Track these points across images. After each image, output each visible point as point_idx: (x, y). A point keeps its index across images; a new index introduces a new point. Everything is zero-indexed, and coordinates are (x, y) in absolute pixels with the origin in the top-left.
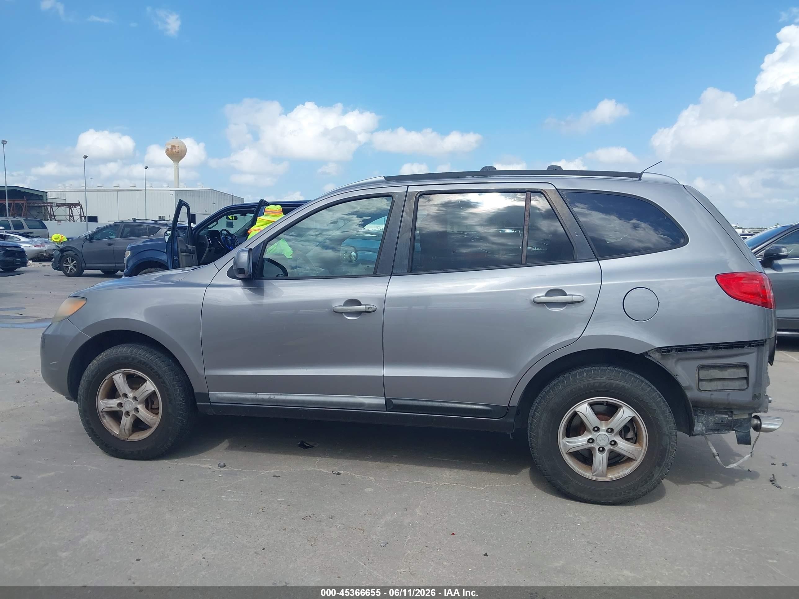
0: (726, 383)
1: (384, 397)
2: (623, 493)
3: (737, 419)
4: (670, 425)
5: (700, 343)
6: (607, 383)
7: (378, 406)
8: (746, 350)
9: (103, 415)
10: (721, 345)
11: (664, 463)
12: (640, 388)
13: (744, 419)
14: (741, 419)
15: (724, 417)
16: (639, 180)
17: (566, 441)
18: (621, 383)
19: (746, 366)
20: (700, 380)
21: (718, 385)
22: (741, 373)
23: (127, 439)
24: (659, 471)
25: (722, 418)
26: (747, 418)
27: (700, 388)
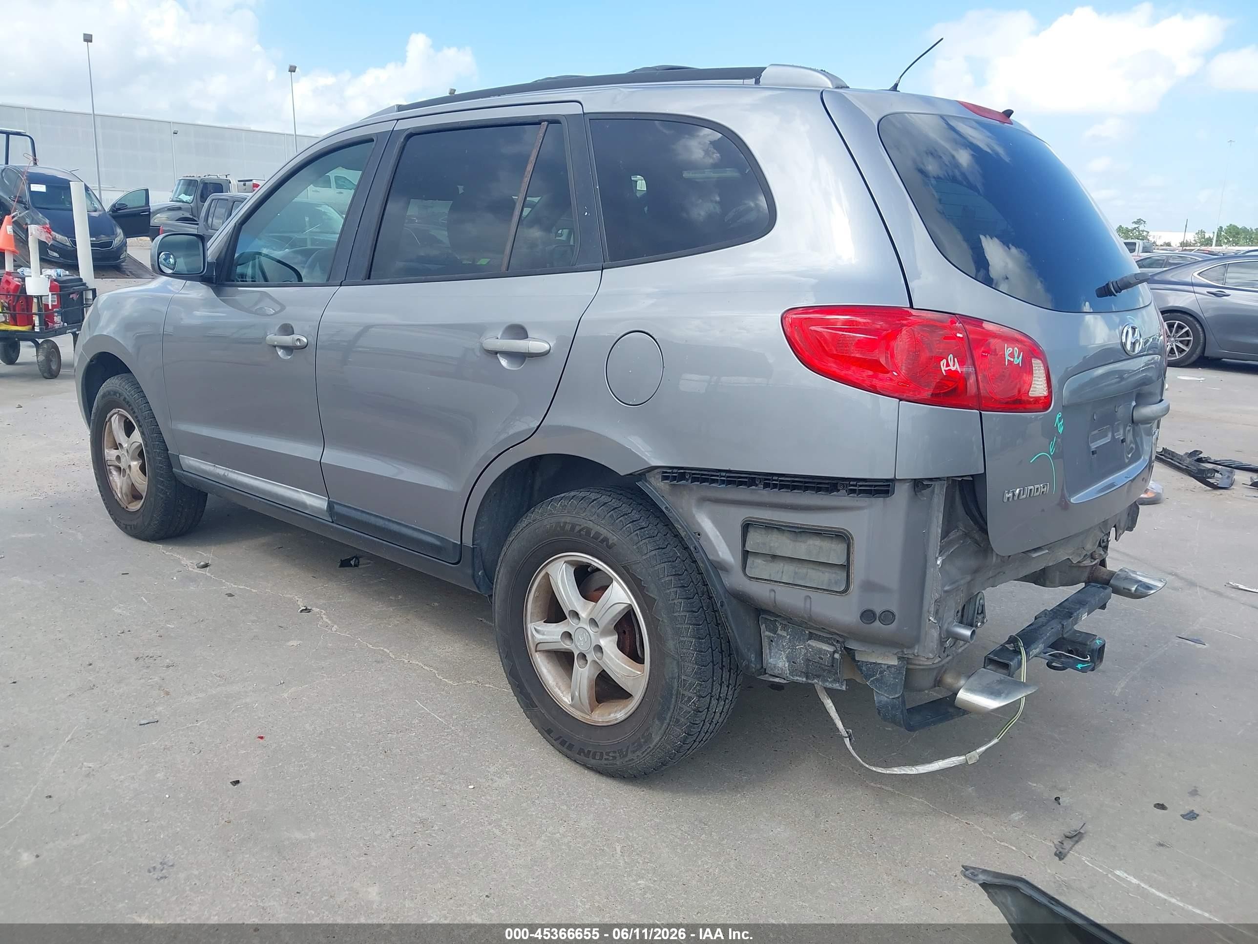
0: (803, 570)
1: (327, 499)
2: (605, 757)
3: (874, 663)
4: (682, 639)
5: (732, 469)
6: (582, 526)
7: (319, 510)
8: (841, 499)
9: (110, 470)
10: (776, 478)
11: (669, 715)
12: (635, 547)
13: (889, 667)
14: (883, 666)
15: (825, 650)
16: (755, 83)
17: (535, 628)
18: (604, 532)
19: (842, 537)
20: (746, 554)
21: (786, 572)
22: (834, 552)
23: (127, 508)
24: (660, 729)
25: (820, 651)
26: (895, 666)
27: (747, 573)
